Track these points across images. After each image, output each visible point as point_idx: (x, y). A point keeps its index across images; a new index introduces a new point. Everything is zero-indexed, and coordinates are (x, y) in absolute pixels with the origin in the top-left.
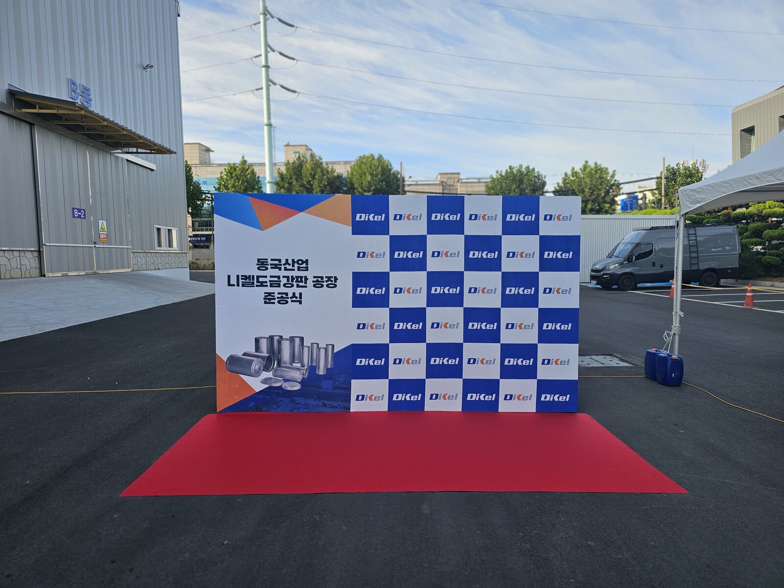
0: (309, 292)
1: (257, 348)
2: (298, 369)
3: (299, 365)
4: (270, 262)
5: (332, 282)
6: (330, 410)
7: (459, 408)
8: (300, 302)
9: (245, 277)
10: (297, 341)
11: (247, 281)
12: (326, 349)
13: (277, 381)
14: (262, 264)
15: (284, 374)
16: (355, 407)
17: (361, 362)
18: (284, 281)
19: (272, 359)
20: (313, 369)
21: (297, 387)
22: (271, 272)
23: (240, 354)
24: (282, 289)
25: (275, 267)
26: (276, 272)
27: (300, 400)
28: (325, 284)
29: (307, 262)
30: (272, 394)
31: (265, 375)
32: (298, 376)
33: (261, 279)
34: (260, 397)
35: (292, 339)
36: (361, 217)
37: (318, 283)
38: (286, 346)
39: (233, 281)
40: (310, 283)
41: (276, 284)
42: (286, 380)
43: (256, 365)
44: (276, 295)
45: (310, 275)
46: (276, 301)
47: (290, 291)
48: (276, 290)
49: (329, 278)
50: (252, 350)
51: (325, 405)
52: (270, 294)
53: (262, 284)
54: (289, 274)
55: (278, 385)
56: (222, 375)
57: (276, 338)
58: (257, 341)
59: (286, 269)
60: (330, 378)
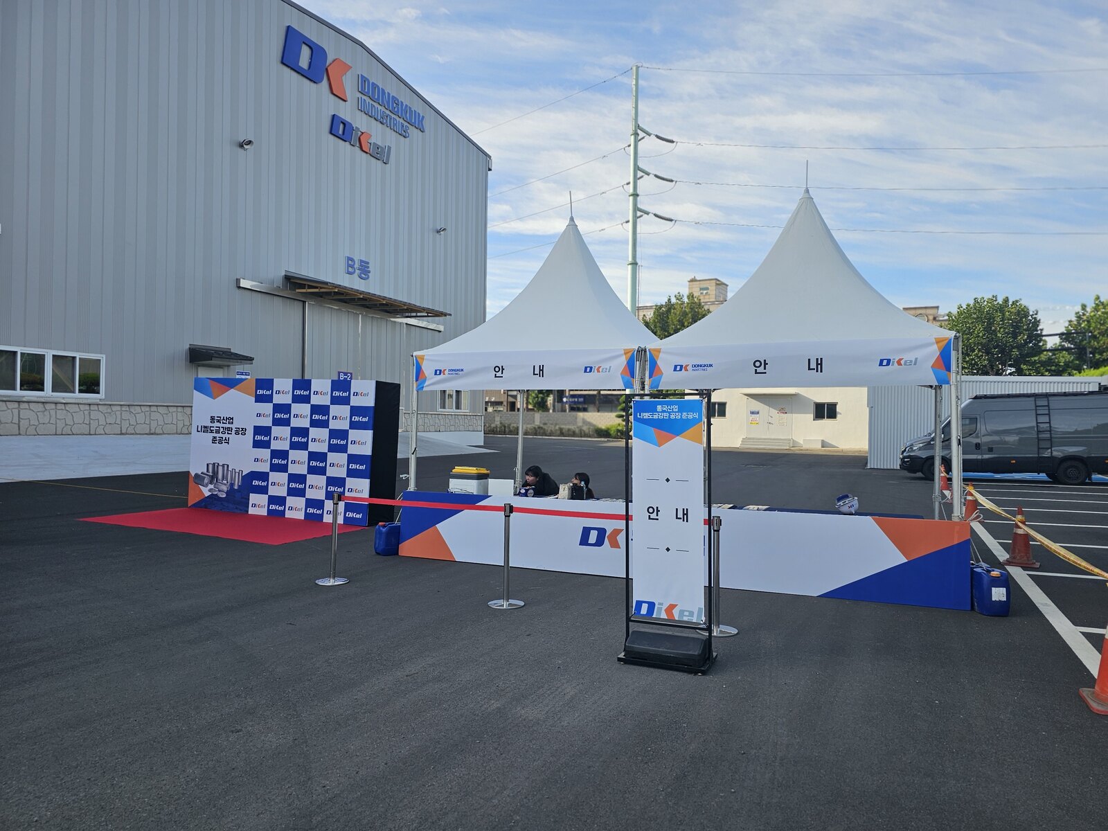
0: (233, 437)
1: (208, 471)
2: (225, 484)
3: (226, 482)
4: (216, 418)
5: (244, 430)
6: (239, 512)
7: (302, 517)
8: (228, 443)
9: (205, 427)
10: (226, 466)
11: (206, 429)
12: (239, 473)
13: (215, 491)
14: (212, 419)
15: (219, 487)
16: (251, 511)
17: (256, 483)
18: (222, 430)
19: (213, 478)
20: (232, 485)
21: (224, 496)
22: (217, 424)
23: (200, 473)
24: (221, 435)
25: (218, 421)
26: (218, 424)
27: (225, 504)
28: (240, 433)
29: (232, 419)
30: (213, 497)
31: (211, 486)
32: (225, 488)
33: (212, 429)
34: (208, 500)
35: (223, 465)
36: (260, 392)
37: (237, 433)
38: (220, 468)
39: (199, 429)
40: (233, 432)
41: (218, 432)
42: (219, 491)
43: (206, 481)
44: (218, 439)
45: (234, 426)
46: (217, 442)
47: (224, 436)
48: (217, 435)
49: (242, 429)
50: (205, 471)
51: (237, 508)
52: (215, 437)
53: (212, 432)
54: (224, 425)
55: (216, 493)
56: (191, 484)
57: (216, 464)
58: (208, 465)
59: (223, 423)
60: (239, 492)
